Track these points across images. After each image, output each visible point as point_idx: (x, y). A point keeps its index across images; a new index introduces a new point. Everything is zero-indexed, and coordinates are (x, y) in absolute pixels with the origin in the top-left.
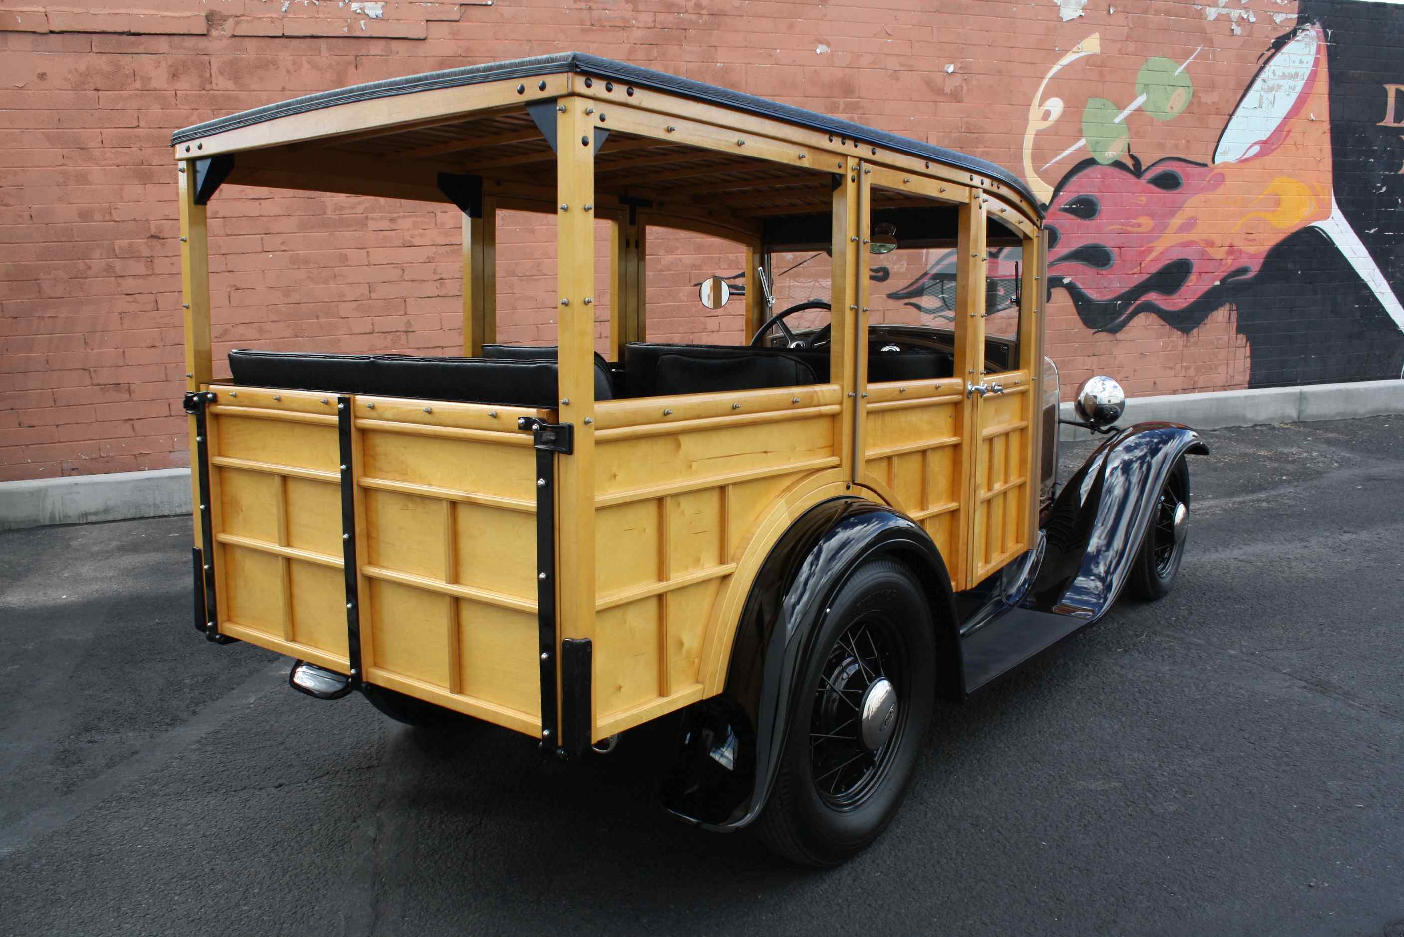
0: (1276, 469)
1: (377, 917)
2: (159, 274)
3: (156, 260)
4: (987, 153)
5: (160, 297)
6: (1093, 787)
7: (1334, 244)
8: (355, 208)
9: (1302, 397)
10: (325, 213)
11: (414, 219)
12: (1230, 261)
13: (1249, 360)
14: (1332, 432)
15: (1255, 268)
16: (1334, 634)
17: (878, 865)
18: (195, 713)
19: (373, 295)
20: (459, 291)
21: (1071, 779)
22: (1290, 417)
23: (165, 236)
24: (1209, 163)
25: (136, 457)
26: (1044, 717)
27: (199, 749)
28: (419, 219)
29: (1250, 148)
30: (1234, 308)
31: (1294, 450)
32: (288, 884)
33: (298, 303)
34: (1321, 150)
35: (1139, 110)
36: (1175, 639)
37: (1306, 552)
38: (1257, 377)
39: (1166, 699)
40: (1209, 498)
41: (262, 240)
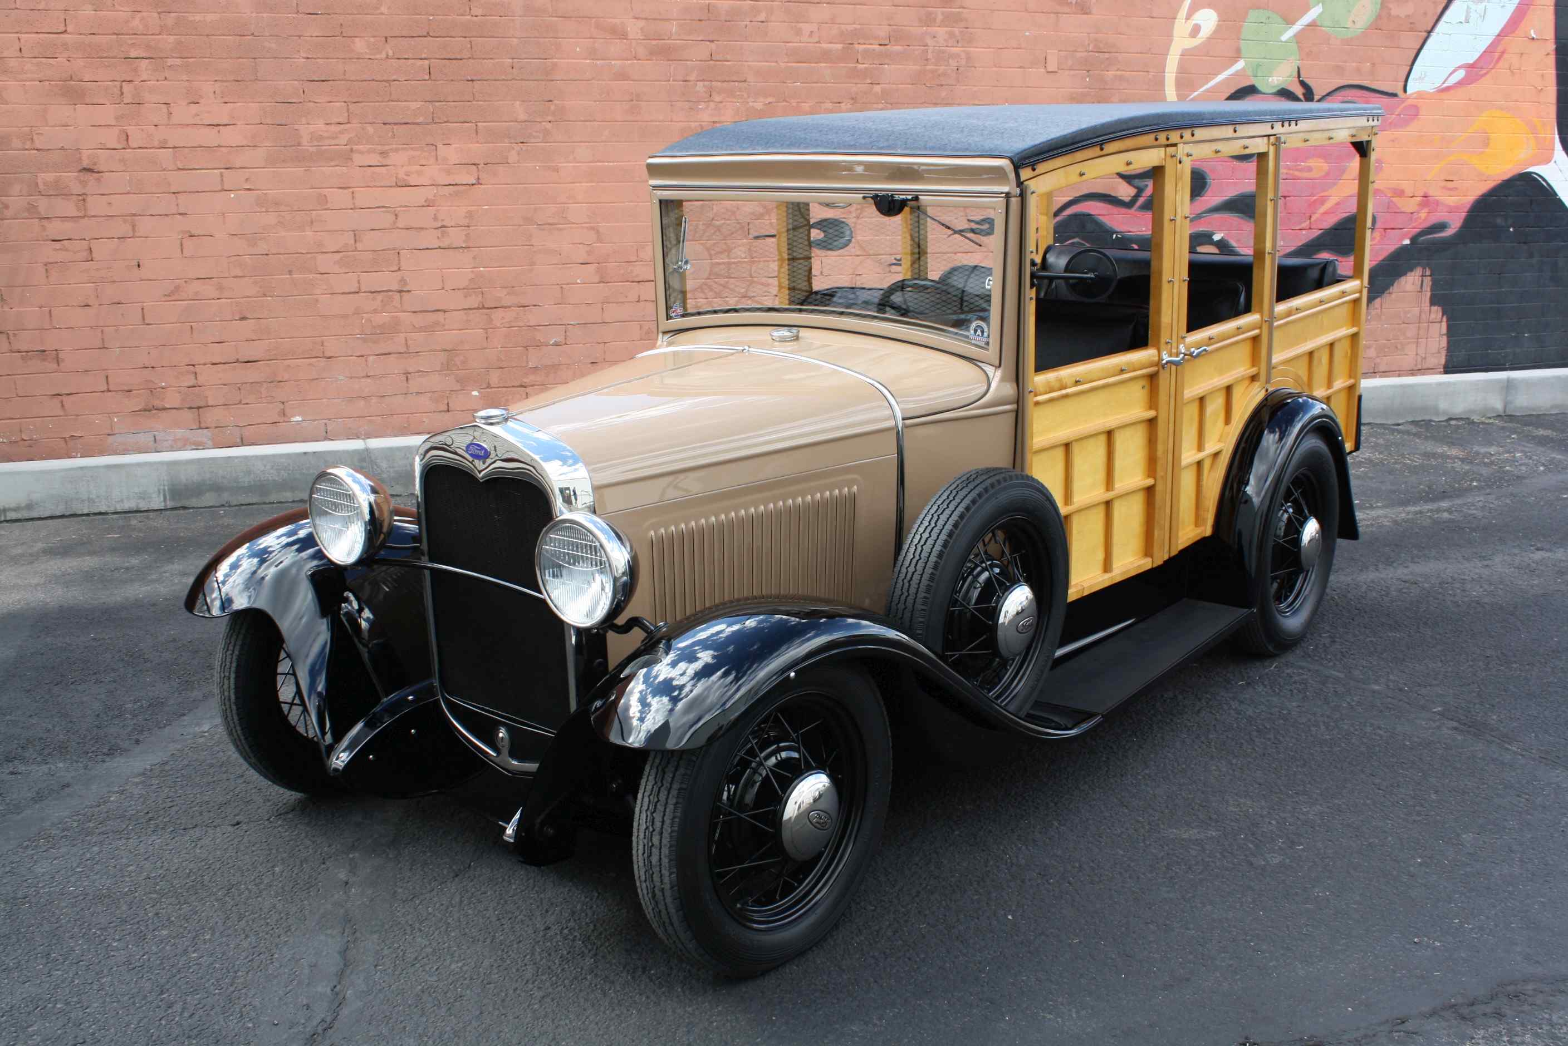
0: (1466, 473)
1: (345, 965)
2: (93, 216)
3: (89, 199)
4: (1121, 78)
5: (94, 245)
6: (1185, 836)
7: (1556, 195)
8: (337, 138)
9: (1509, 386)
10: (299, 144)
11: (411, 153)
12: (1423, 215)
13: (1445, 339)
14: (1546, 428)
15: (1455, 224)
16: (1503, 668)
17: (925, 915)
18: (137, 742)
19: (360, 246)
20: (464, 242)
21: (1162, 826)
22: (1493, 409)
23: (101, 169)
24: (1400, 93)
25: (66, 441)
26: (1140, 757)
27: (144, 782)
28: (419, 153)
29: (1451, 74)
30: (1428, 273)
31: (1492, 450)
32: (244, 930)
33: (267, 254)
34: (1543, 76)
35: (1313, 25)
36: (1309, 670)
37: (1486, 572)
38: (1455, 360)
39: (1288, 739)
40: (1377, 507)
41: (222, 175)
